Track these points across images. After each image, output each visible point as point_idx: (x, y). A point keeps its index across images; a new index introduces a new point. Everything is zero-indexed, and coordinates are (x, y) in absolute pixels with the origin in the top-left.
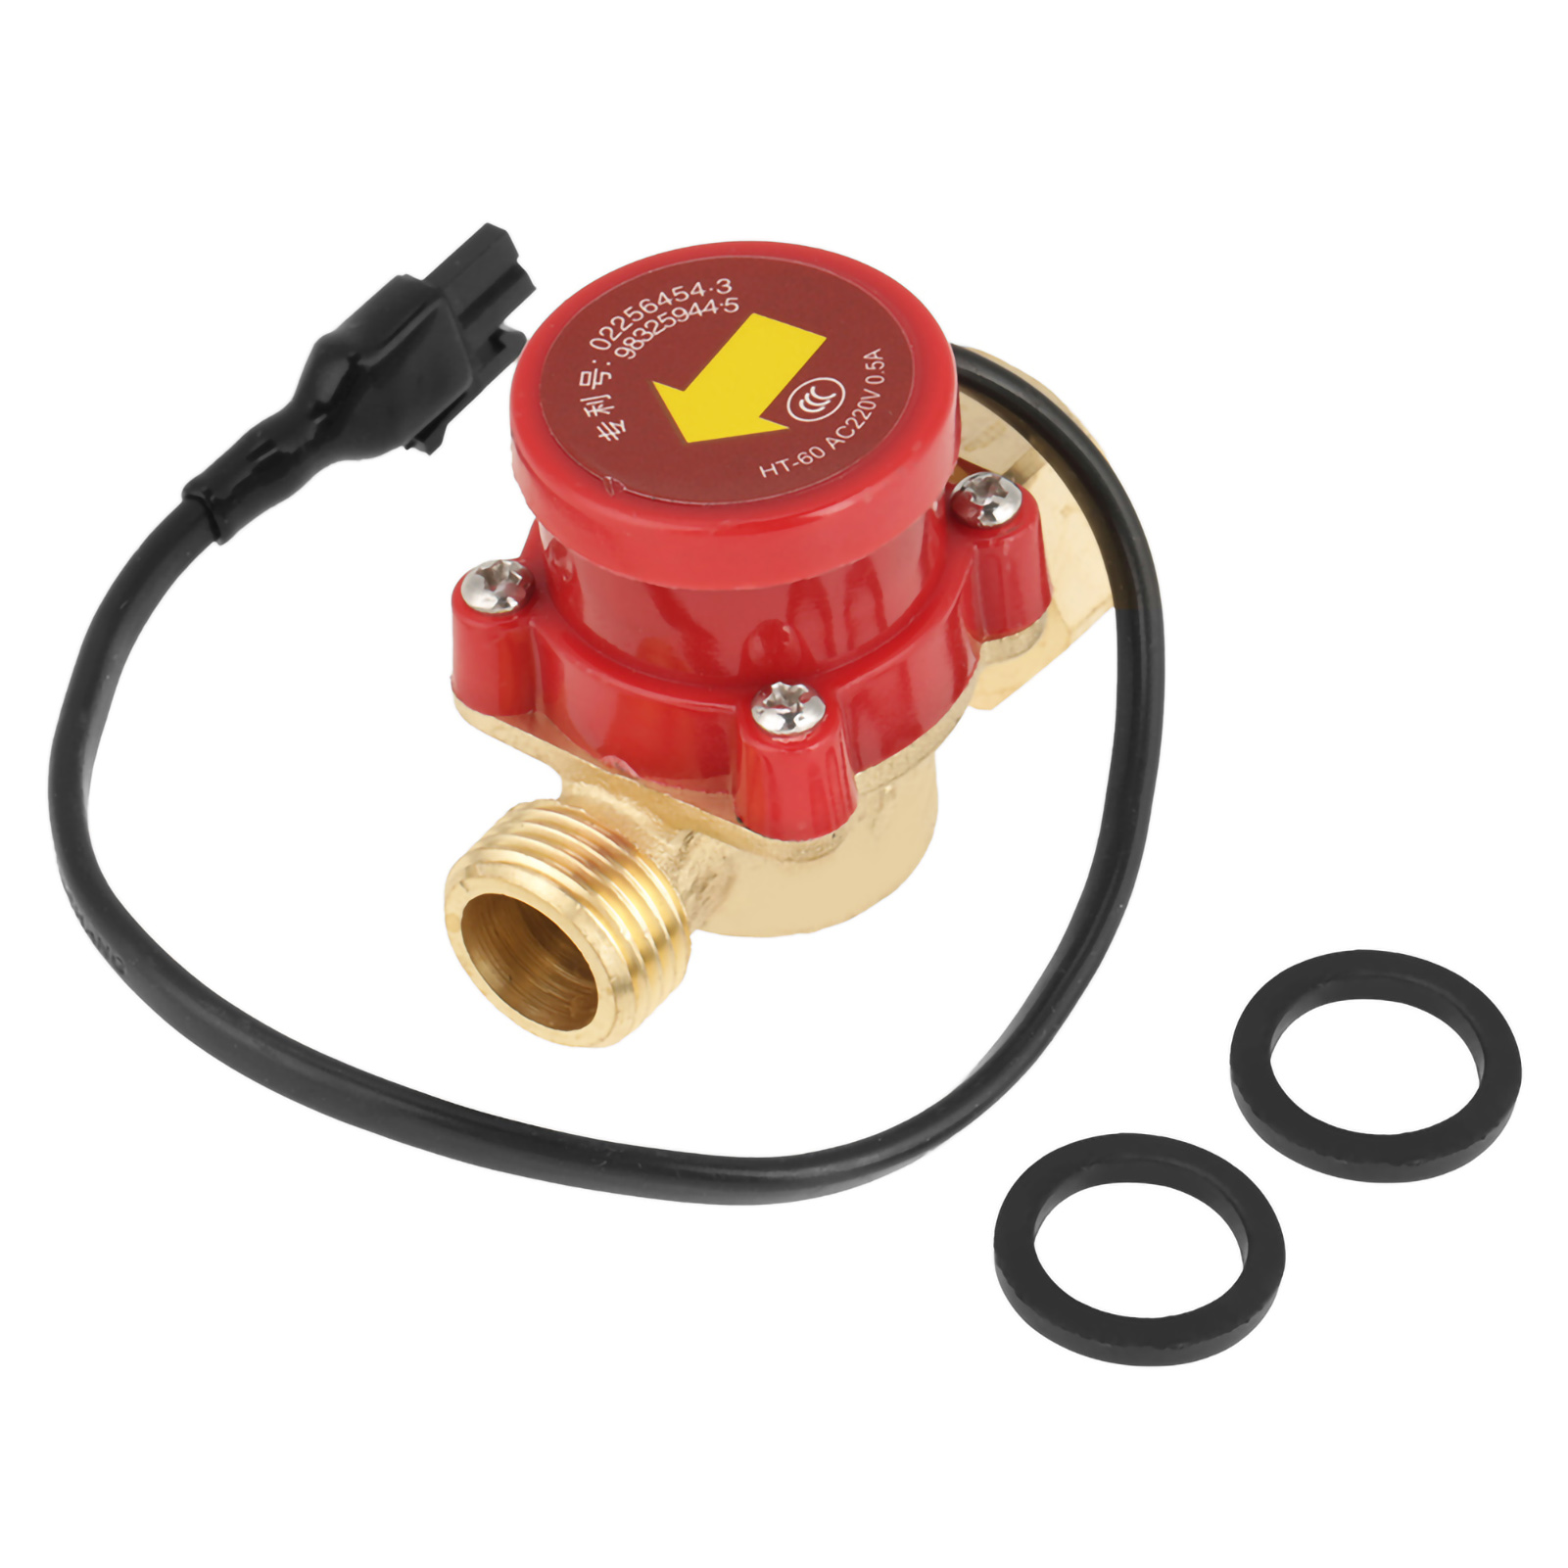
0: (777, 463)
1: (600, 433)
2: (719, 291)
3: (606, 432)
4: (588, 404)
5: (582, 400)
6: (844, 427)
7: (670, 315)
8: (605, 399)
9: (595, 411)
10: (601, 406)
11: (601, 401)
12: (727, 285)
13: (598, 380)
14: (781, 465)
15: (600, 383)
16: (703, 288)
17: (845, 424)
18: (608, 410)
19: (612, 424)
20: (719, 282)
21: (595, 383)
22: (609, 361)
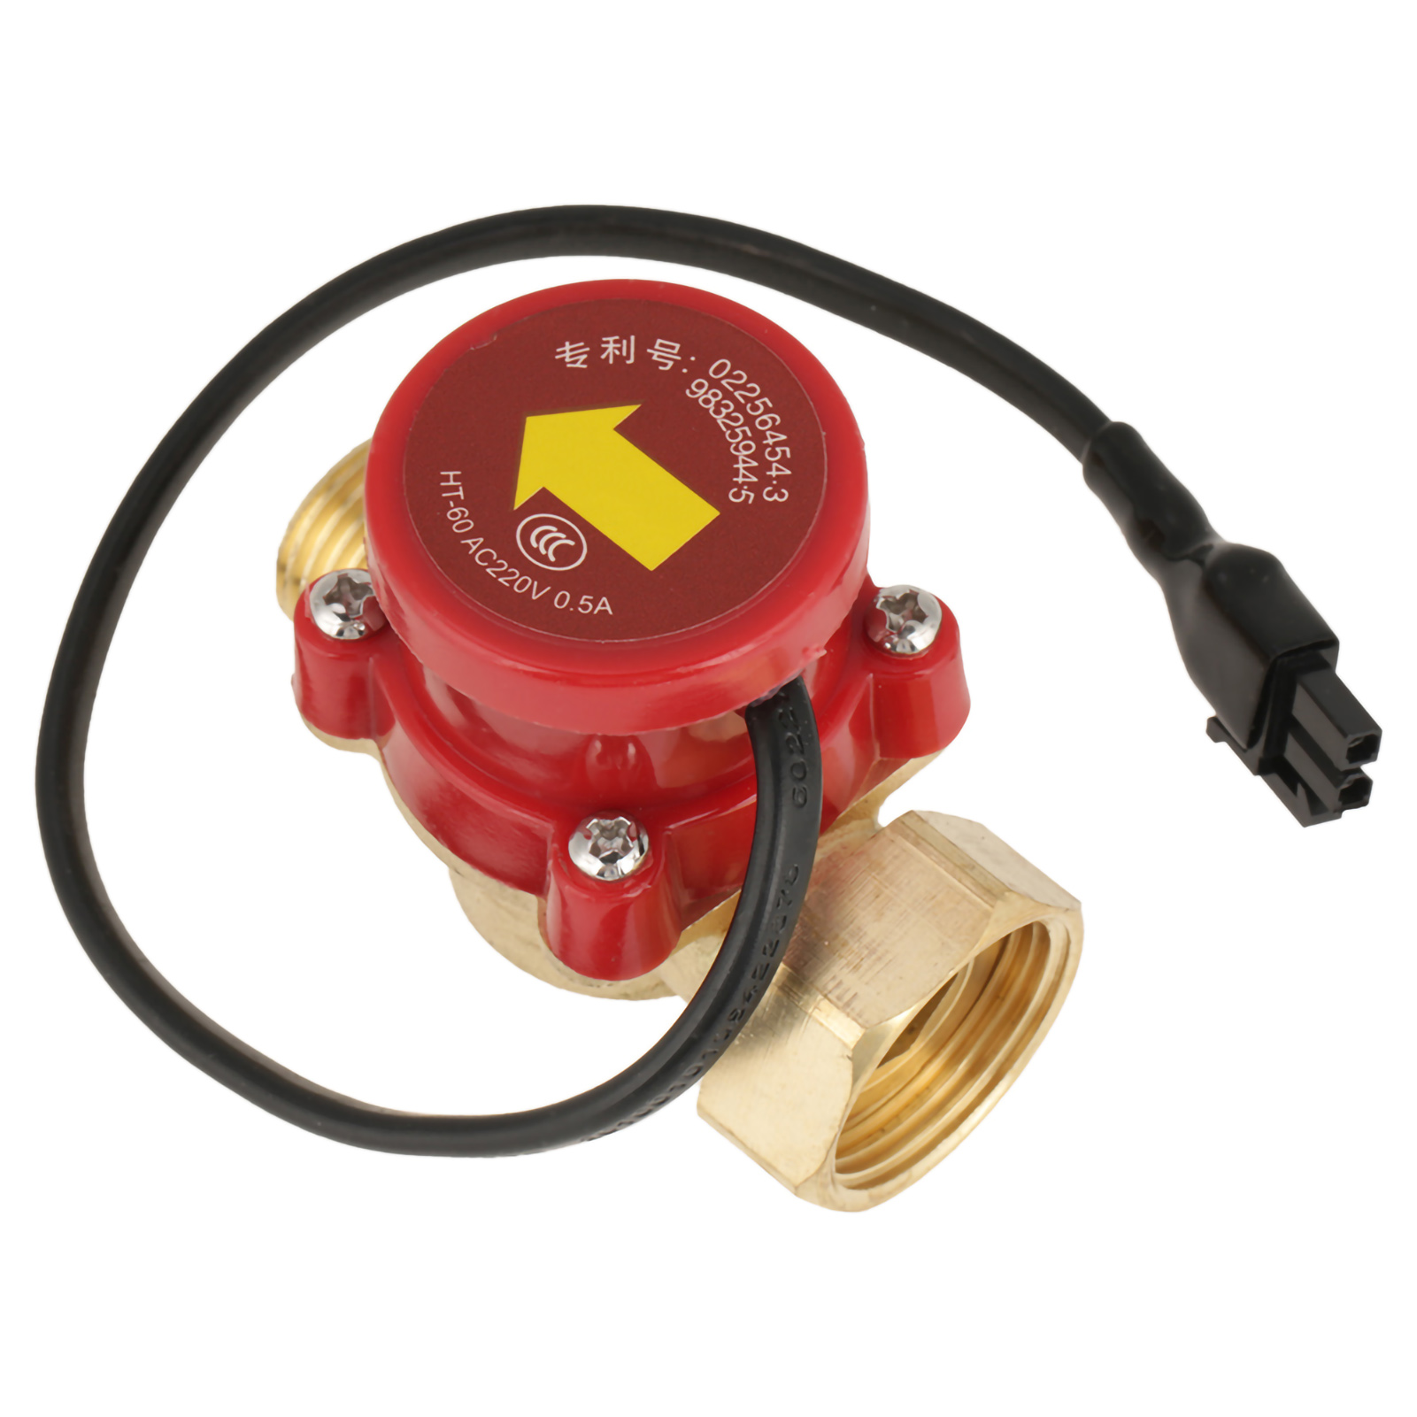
0: (461, 488)
1: (571, 344)
2: (770, 488)
3: (571, 350)
4: (625, 342)
5: (633, 338)
6: (495, 558)
7: (745, 437)
8: (628, 357)
9: (611, 347)
10: (617, 353)
11: (624, 354)
12: (776, 497)
13: (659, 357)
14: (458, 491)
15: (655, 358)
16: (777, 476)
17: (498, 559)
18: (608, 357)
19: (585, 357)
20: (784, 491)
21: (656, 353)
22: (688, 372)
